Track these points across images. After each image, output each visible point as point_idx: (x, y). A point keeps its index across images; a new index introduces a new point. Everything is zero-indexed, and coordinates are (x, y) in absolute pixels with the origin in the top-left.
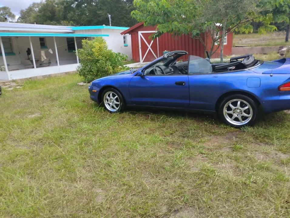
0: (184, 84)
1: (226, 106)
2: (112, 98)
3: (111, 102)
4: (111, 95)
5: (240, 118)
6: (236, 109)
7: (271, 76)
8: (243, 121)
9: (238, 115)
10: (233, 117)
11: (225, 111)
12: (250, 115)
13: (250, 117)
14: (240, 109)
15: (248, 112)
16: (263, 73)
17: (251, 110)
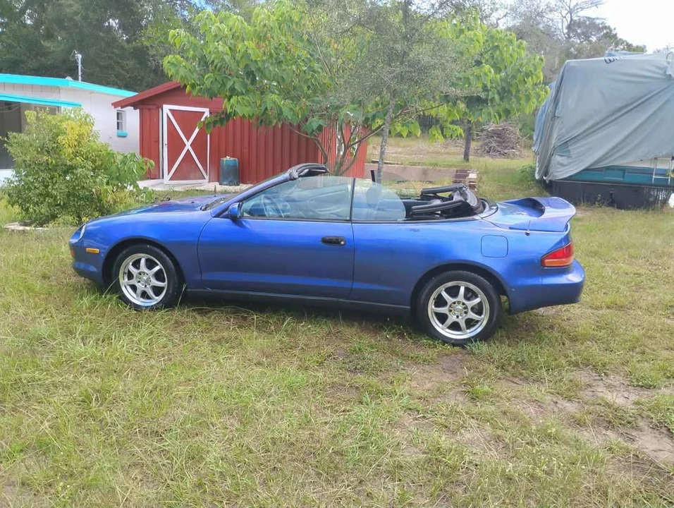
0: (342, 243)
1: (434, 295)
2: (146, 271)
3: (139, 282)
4: (143, 261)
5: (463, 325)
6: (454, 303)
7: (527, 234)
8: (468, 331)
9: (458, 317)
10: (449, 322)
11: (431, 306)
12: (482, 316)
13: (484, 319)
14: (464, 304)
15: (478, 310)
16: (510, 228)
17: (486, 306)
